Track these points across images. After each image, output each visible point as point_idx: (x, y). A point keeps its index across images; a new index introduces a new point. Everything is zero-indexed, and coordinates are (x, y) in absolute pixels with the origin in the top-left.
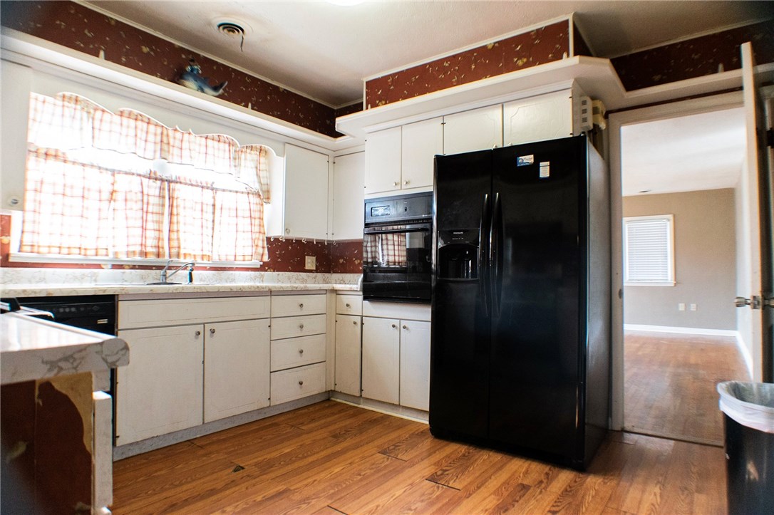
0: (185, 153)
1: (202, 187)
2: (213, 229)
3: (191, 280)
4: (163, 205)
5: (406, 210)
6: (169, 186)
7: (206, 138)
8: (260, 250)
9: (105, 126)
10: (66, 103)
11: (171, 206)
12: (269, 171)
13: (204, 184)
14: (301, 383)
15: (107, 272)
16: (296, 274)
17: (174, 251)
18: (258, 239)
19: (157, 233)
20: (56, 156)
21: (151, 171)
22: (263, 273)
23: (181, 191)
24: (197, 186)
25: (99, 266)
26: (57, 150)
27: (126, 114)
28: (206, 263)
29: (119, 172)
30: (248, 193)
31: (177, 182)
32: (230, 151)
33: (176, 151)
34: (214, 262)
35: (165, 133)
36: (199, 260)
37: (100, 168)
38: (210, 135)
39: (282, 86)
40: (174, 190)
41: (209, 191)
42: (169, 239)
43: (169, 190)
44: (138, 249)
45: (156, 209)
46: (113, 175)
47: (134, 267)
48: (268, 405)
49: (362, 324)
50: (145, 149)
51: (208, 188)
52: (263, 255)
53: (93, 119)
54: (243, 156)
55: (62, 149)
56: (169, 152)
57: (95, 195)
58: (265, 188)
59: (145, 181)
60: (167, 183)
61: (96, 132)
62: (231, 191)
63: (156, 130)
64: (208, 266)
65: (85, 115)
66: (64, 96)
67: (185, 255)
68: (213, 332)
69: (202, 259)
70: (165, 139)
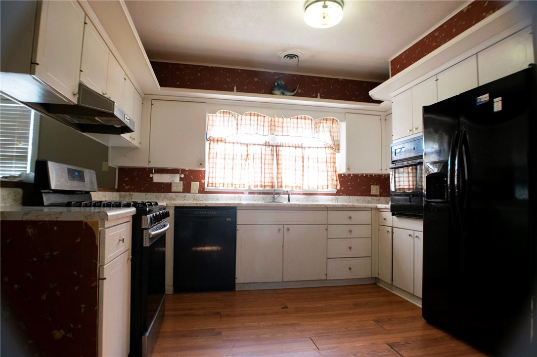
0: (285, 129)
1: (296, 147)
2: (303, 171)
3: (289, 201)
4: (273, 160)
5: (414, 149)
6: (276, 149)
7: (297, 119)
8: (335, 182)
9: (243, 122)
10: (225, 115)
11: (278, 160)
12: (339, 132)
13: (297, 145)
14: (350, 269)
15: (246, 195)
16: (363, 197)
17: (279, 184)
18: (333, 175)
19: (271, 175)
20: (221, 141)
21: (266, 142)
22: (338, 197)
23: (283, 151)
24: (293, 147)
25: (242, 193)
26: (222, 138)
27: (253, 114)
28: (297, 190)
29: (250, 144)
30: (325, 148)
31: (281, 146)
32: (312, 123)
33: (280, 129)
34: (304, 190)
35: (273, 120)
36: (294, 189)
37: (241, 144)
38: (299, 116)
39: (341, 78)
40: (279, 150)
41: (300, 149)
42: (277, 178)
43: (276, 151)
44: (259, 184)
45: (270, 162)
46: (247, 146)
47: (259, 193)
48: (326, 279)
49: (393, 233)
50: (263, 131)
51: (299, 147)
52: (337, 185)
53: (237, 120)
54: (321, 125)
55: (224, 137)
56: (275, 130)
57: (239, 157)
58: (336, 143)
59: (263, 147)
60: (275, 148)
61: (239, 126)
62: (313, 148)
63: (268, 119)
64: (302, 193)
65: (233, 118)
66: (224, 112)
67: (286, 186)
68: (288, 229)
69: (296, 188)
70: (273, 124)
